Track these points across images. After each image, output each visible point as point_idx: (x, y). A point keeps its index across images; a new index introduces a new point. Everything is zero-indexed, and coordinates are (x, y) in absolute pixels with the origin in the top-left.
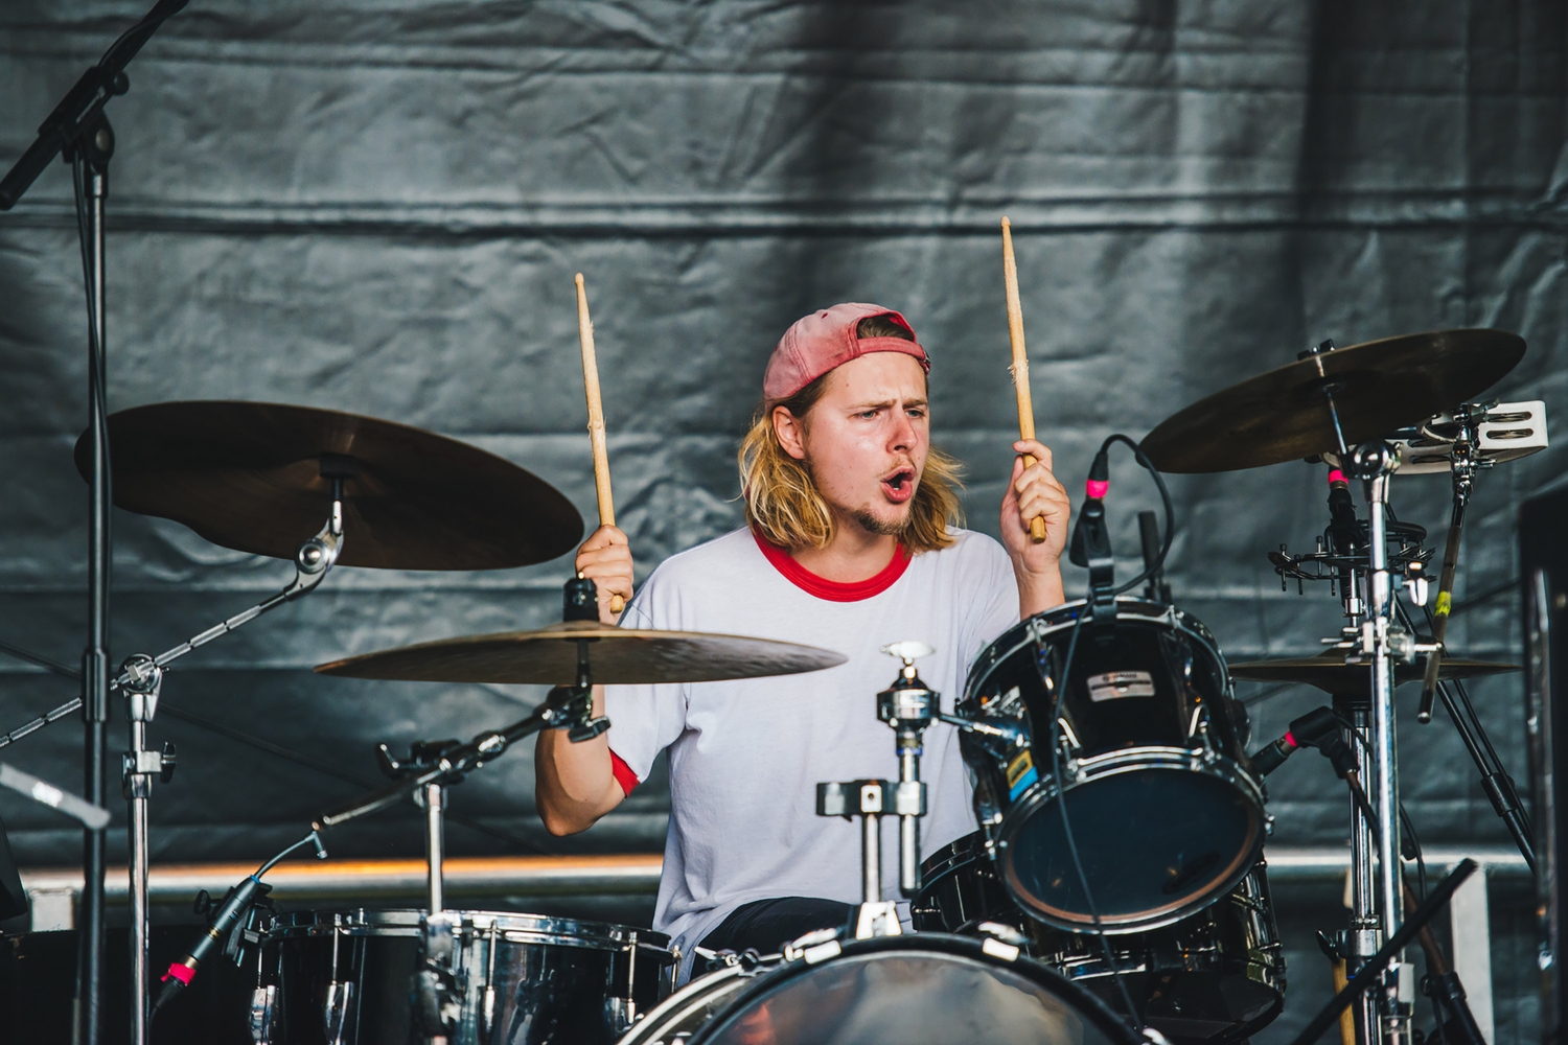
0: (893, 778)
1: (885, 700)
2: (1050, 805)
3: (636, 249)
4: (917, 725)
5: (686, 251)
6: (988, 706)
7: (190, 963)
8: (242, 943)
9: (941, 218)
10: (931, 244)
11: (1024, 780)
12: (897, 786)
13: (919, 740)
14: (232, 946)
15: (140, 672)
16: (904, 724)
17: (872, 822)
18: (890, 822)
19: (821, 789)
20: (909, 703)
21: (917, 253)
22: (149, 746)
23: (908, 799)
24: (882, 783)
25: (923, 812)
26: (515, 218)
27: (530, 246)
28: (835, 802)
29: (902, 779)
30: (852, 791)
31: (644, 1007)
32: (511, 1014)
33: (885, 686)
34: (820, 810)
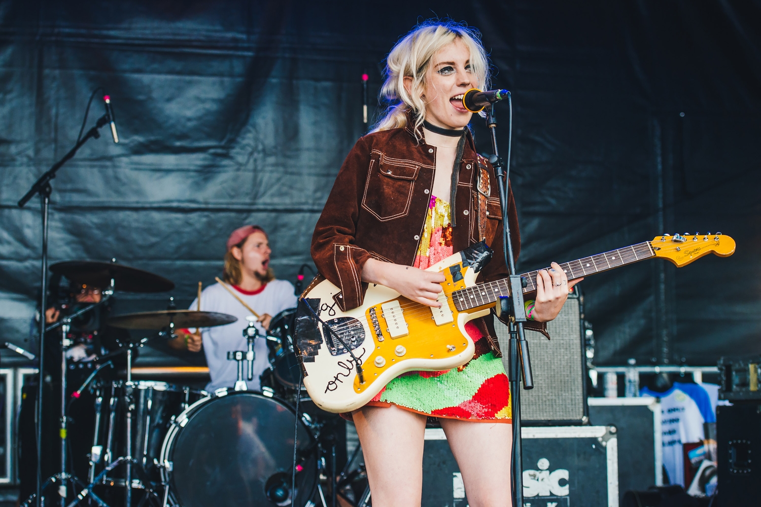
0: (245, 350)
1: (245, 332)
2: (284, 357)
3: (233, 215)
4: (253, 337)
5: (244, 215)
6: (272, 332)
7: (79, 392)
8: (93, 388)
9: (310, 207)
10: (307, 215)
11: (280, 352)
12: (246, 353)
13: (253, 341)
14: (90, 388)
15: (65, 320)
16: (249, 338)
17: (240, 362)
18: (245, 362)
19: (229, 353)
20: (251, 332)
21: (304, 217)
22: (67, 338)
23: (250, 356)
24: (242, 352)
25: (254, 359)
26: (203, 206)
27: (206, 213)
28: (231, 356)
29: (248, 350)
30: (235, 353)
31: (189, 405)
32: (156, 407)
33: (245, 327)
34: (228, 358)
